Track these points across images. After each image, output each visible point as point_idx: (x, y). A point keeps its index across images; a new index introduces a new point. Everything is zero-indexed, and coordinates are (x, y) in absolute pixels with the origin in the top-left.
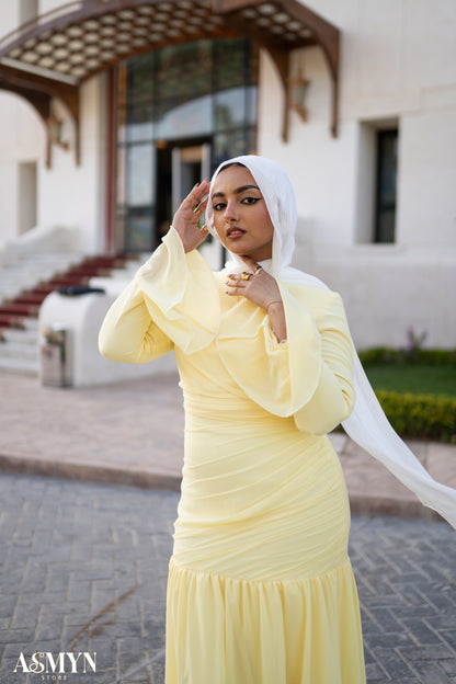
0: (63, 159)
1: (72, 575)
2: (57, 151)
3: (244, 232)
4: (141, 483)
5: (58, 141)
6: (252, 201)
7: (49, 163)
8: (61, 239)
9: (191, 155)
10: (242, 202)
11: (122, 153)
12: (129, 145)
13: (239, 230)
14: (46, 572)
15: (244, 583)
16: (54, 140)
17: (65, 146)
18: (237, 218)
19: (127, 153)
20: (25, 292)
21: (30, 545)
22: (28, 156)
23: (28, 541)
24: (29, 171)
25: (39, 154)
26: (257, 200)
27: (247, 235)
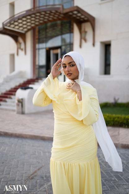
0: (21, 53)
1: (25, 163)
2: (20, 51)
3: (71, 74)
4: (43, 139)
5: (20, 48)
7: (18, 54)
8: (21, 74)
9: (55, 51)
10: (70, 66)
11: (37, 51)
12: (39, 49)
14: (18, 163)
15: (70, 164)
16: (19, 48)
17: (22, 50)
19: (39, 51)
20: (12, 89)
21: (14, 156)
22: (12, 52)
23: (14, 155)
24: (12, 56)
25: (15, 52)
26: (74, 65)
27: (72, 75)
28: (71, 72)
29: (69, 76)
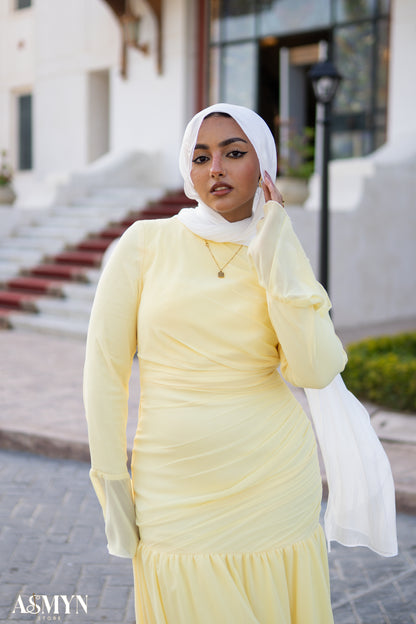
0: (142, 65)
1: (109, 578)
2: (135, 55)
3: (230, 188)
5: (136, 44)
6: (237, 155)
7: (124, 73)
8: (138, 166)
9: (303, 55)
10: (228, 156)
11: (216, 55)
12: (224, 45)
13: (225, 185)
14: (80, 573)
16: (131, 43)
17: (144, 50)
18: (224, 173)
19: (223, 56)
20: (91, 236)
21: (66, 542)
22: (99, 64)
23: (64, 538)
24: (100, 81)
25: (112, 61)
26: (243, 153)
27: (233, 192)
28: (228, 180)
29: (220, 196)
